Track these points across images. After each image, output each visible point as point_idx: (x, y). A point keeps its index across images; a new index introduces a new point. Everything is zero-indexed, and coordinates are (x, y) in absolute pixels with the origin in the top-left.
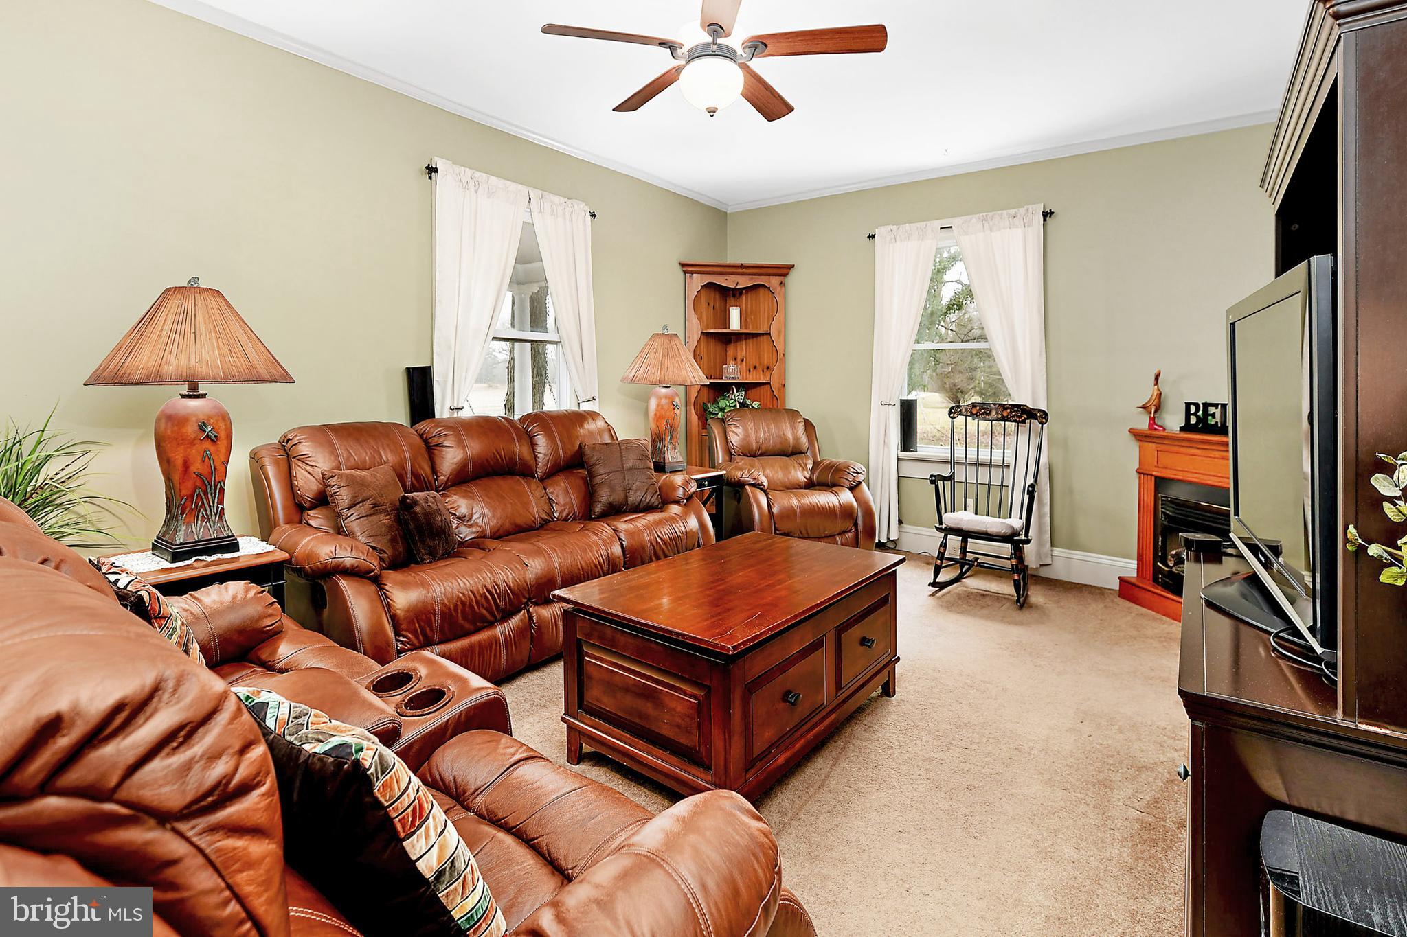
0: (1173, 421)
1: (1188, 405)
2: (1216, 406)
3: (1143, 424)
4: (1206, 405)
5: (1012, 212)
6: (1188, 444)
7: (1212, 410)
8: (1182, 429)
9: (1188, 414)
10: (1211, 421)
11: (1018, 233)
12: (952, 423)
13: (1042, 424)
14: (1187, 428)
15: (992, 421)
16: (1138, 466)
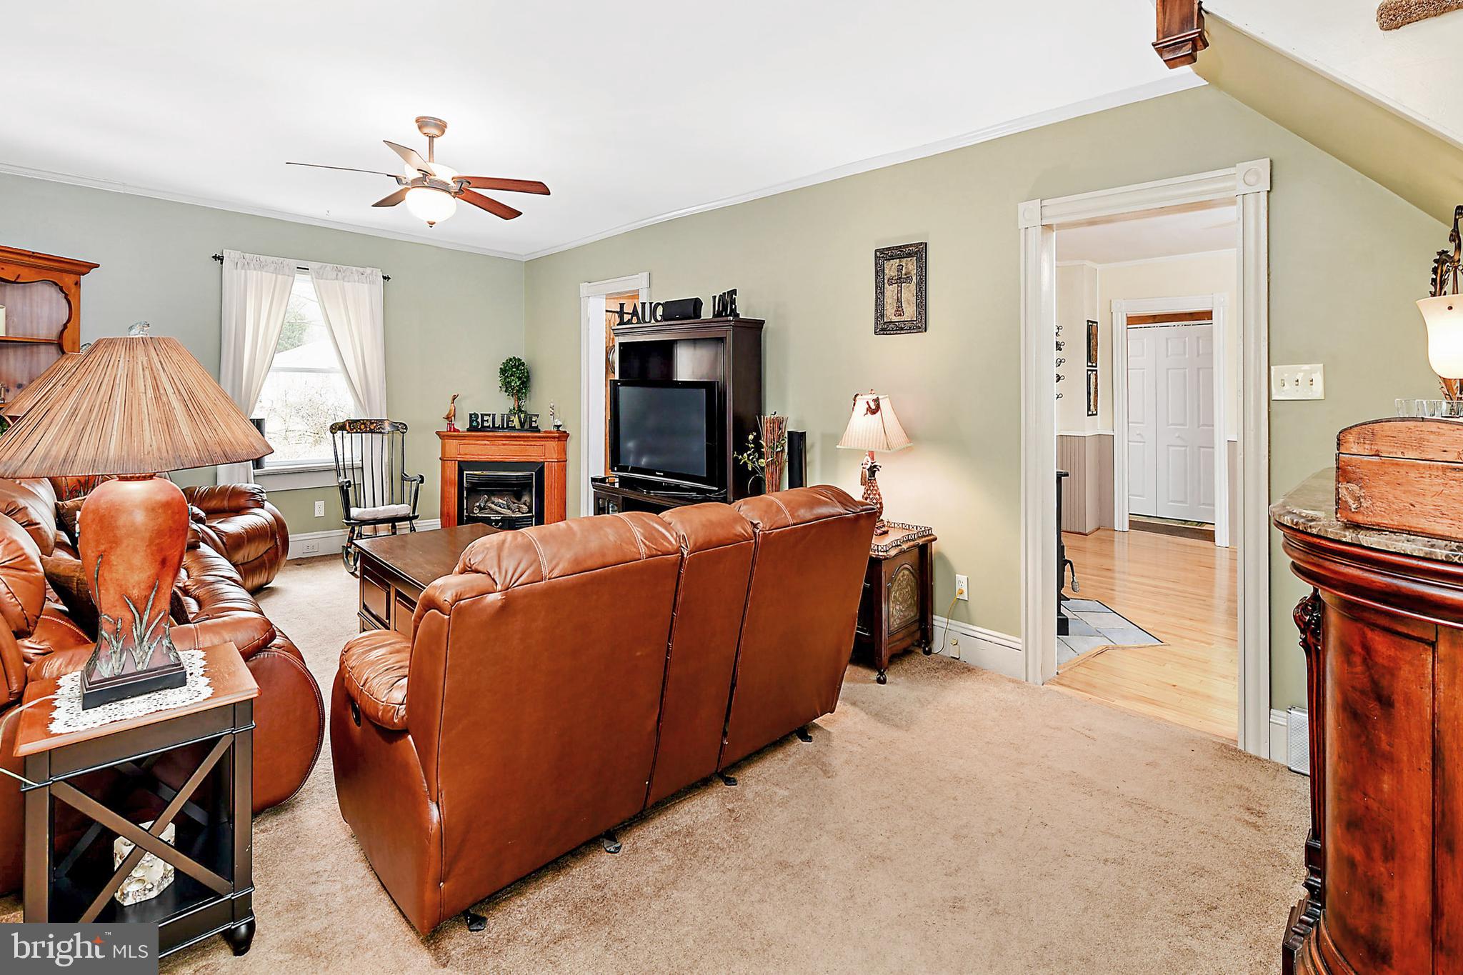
0: (462, 425)
1: (471, 415)
2: (489, 415)
3: (444, 428)
4: (483, 415)
5: (362, 270)
6: (483, 439)
7: (486, 418)
8: (468, 430)
9: (471, 421)
10: (486, 424)
11: (364, 288)
12: (334, 437)
13: (403, 433)
14: (472, 429)
15: (362, 433)
16: (440, 456)
